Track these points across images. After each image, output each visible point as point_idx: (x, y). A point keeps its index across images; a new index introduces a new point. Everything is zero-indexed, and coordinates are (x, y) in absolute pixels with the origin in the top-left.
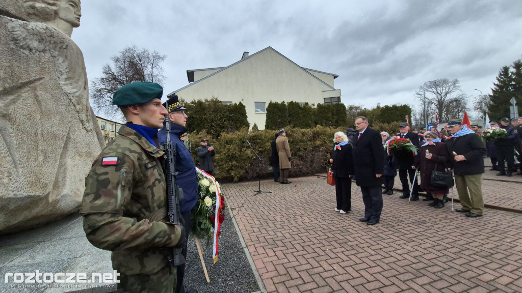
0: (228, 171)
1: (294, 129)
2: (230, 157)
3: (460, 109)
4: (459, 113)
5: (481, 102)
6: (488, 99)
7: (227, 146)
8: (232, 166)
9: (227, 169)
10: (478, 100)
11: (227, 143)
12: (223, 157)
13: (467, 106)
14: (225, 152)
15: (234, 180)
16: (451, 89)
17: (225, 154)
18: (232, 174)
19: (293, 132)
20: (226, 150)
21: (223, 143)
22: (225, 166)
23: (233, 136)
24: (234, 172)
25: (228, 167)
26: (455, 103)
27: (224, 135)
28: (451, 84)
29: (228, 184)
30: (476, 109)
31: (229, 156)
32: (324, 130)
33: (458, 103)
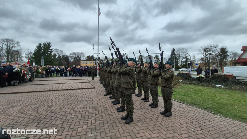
3: (19, 56)
4: (18, 58)
5: (29, 55)
6: (32, 54)
10: (27, 54)
13: (22, 55)
16: (15, 45)
26: (16, 53)
28: (16, 43)
30: (26, 57)
33: (18, 53)
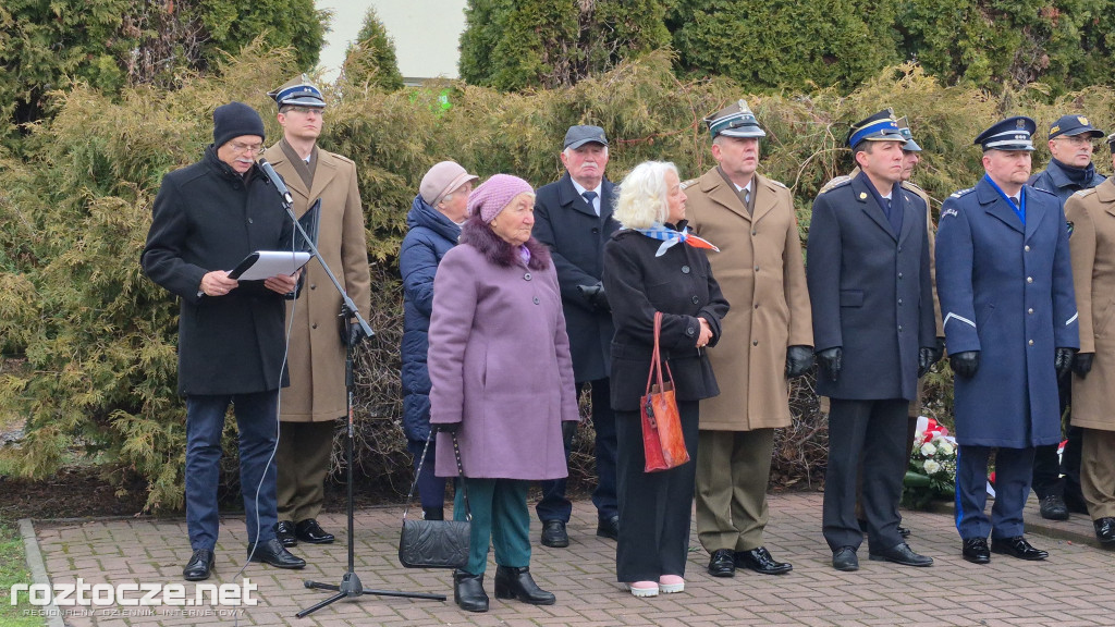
0: (100, 416)
1: (686, 92)
2: (120, 301)
7: (103, 205)
8: (140, 377)
9: (94, 396)
11: (101, 174)
12: (71, 295)
14: (76, 258)
15: (153, 497)
17: (80, 271)
18: (137, 444)
19: (670, 111)
20: (90, 243)
21: (68, 173)
22: (72, 373)
23: (162, 122)
24: (152, 425)
25: (98, 386)
27: (76, 103)
29: (96, 529)
31: (114, 287)
32: (941, 108)
